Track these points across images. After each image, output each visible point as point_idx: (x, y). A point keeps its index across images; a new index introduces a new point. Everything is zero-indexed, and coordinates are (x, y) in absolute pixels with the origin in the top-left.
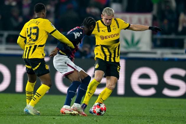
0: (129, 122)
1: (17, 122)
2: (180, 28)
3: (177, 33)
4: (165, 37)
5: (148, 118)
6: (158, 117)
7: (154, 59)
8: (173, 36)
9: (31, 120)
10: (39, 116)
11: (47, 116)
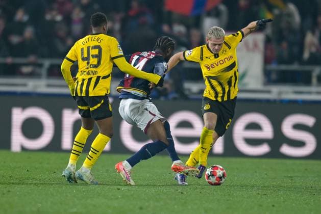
0: (231, 195)
1: (64, 194)
2: (306, 55)
3: (302, 62)
4: (283, 67)
5: (259, 189)
6: (273, 186)
7: (268, 101)
8: (295, 67)
9: (84, 191)
10: (97, 186)
11: (109, 185)
